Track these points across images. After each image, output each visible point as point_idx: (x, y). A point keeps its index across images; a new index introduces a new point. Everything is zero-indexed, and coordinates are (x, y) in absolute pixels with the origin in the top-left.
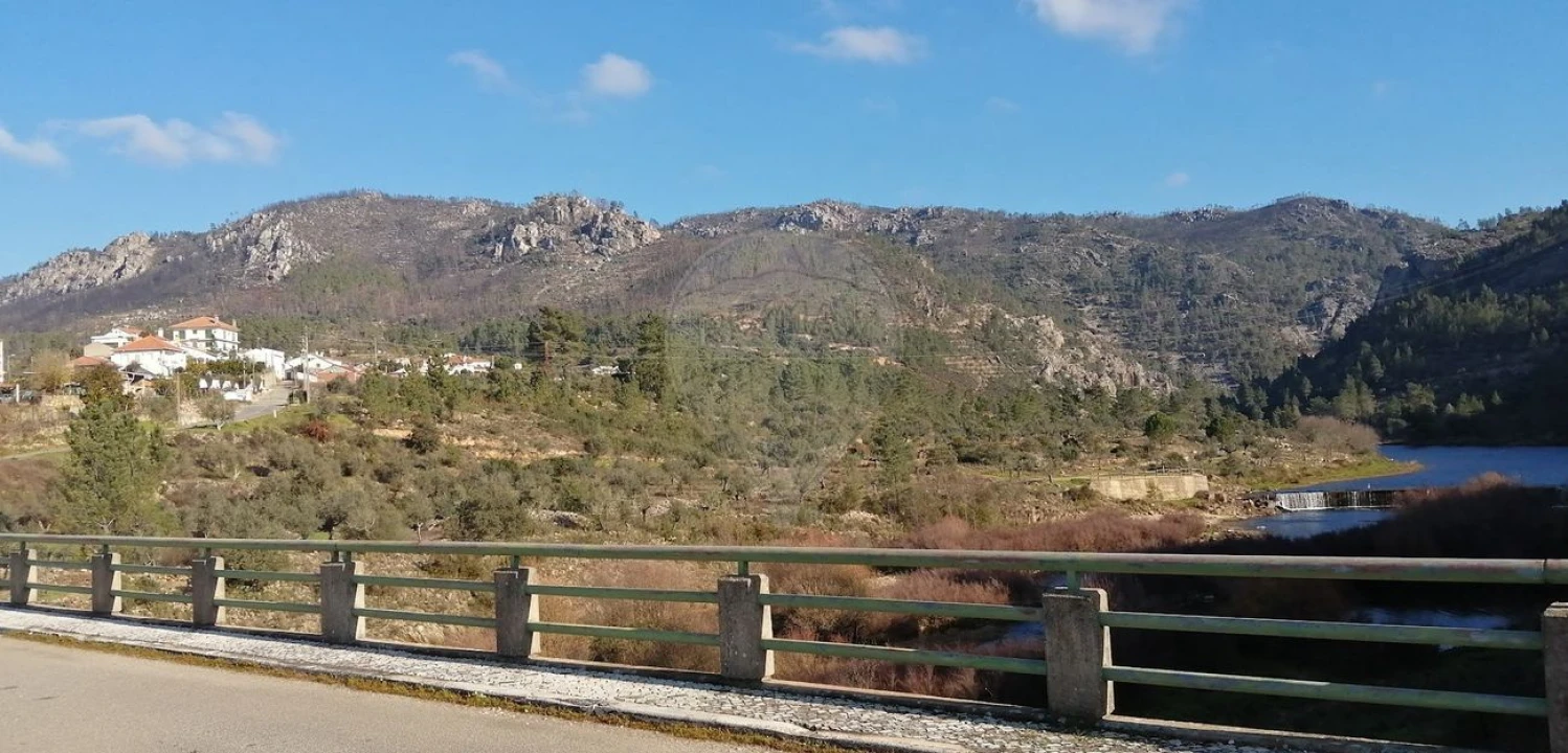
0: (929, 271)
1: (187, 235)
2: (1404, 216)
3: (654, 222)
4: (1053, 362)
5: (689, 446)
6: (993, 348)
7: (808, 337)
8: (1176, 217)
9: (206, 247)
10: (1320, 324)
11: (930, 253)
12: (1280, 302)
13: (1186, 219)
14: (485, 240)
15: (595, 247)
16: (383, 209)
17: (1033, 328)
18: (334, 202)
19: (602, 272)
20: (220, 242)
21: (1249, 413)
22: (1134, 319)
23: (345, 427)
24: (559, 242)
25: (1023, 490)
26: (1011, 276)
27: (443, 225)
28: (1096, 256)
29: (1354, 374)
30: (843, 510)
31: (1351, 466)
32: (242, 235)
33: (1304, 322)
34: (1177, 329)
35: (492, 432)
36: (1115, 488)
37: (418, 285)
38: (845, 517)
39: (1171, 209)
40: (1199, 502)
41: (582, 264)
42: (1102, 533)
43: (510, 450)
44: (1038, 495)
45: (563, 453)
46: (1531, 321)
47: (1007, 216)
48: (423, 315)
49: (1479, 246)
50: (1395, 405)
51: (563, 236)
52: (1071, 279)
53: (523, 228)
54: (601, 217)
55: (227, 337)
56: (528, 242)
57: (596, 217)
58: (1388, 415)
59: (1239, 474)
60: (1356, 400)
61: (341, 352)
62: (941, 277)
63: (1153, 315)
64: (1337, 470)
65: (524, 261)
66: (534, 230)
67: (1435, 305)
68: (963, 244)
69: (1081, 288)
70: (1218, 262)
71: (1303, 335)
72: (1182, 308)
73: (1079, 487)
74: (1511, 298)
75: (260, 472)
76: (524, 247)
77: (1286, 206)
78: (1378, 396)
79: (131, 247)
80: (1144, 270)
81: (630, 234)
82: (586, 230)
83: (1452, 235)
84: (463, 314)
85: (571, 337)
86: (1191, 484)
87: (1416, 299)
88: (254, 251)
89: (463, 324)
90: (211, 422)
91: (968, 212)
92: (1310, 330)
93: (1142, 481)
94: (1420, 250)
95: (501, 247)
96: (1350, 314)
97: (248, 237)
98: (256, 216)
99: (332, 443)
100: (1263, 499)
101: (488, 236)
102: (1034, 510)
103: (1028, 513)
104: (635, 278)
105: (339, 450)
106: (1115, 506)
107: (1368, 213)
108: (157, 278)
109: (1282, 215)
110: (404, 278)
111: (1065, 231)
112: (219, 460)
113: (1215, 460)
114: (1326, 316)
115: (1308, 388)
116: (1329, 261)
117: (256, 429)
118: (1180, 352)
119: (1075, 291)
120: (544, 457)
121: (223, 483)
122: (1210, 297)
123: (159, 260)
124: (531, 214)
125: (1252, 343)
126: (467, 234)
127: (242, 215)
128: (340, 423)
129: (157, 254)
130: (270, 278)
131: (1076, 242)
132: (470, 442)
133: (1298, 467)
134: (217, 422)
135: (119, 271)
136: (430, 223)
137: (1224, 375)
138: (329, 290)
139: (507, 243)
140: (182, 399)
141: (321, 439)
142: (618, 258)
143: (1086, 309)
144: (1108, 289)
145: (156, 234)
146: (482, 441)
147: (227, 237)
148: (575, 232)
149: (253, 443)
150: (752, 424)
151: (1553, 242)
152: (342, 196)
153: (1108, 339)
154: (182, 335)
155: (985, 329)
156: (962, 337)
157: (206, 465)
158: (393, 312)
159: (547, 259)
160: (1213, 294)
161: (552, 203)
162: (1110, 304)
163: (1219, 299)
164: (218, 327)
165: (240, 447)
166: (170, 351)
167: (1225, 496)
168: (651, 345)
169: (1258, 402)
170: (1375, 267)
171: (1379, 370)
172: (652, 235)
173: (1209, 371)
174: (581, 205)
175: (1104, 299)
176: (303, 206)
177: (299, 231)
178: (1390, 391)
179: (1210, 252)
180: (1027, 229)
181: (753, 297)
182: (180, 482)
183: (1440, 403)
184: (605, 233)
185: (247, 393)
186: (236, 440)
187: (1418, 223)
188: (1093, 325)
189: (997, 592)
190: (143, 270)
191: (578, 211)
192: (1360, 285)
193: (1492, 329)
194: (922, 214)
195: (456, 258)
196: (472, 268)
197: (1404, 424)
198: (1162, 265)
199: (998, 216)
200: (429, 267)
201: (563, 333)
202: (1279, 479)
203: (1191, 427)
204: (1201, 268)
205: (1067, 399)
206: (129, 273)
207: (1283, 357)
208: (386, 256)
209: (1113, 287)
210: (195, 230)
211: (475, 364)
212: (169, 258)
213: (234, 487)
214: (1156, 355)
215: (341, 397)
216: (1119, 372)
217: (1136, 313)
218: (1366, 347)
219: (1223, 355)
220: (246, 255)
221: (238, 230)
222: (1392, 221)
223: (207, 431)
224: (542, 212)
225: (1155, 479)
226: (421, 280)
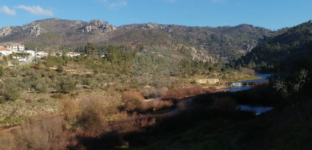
0: (170, 38)
1: (18, 27)
2: (264, 28)
3: (115, 26)
4: (194, 56)
5: (116, 72)
6: (183, 53)
7: (146, 50)
8: (219, 28)
9: (22, 29)
10: (247, 50)
11: (171, 34)
12: (239, 45)
13: (221, 28)
14: (80, 29)
15: (103, 31)
16: (59, 22)
17: (191, 49)
18: (49, 20)
19: (104, 36)
20: (25, 28)
21: (231, 67)
22: (210, 48)
23: (43, 67)
24: (95, 30)
25: (182, 81)
26: (187, 39)
27: (72, 26)
28: (204, 35)
29: (252, 59)
30: (144, 85)
31: (248, 77)
32: (29, 27)
33: (243, 49)
34: (219, 50)
35: (75, 68)
36: (201, 81)
37: (66, 38)
38: (145, 87)
39: (219, 26)
40: (217, 84)
41: (100, 34)
42: (195, 90)
43: (78, 72)
44: (185, 83)
45: (90, 73)
46: (286, 49)
47: (186, 27)
48: (67, 44)
49: (277, 35)
50: (259, 66)
51: (96, 29)
52: (198, 40)
53: (88, 27)
54: (104, 25)
55: (22, 48)
56: (89, 29)
57: (103, 25)
58: (258, 67)
59: (226, 79)
60: (252, 64)
61: (49, 51)
62: (173, 39)
63: (214, 47)
64: (245, 78)
65: (88, 34)
66: (90, 27)
67: (268, 46)
68: (178, 32)
69: (200, 41)
70: (227, 37)
71: (243, 52)
72: (220, 46)
73: (193, 81)
74: (283, 45)
75: (24, 76)
76: (88, 31)
77: (241, 26)
78: (256, 64)
79: (6, 29)
80: (213, 38)
81: (110, 28)
82: (101, 27)
83: (272, 32)
84: (75, 44)
85: (94, 49)
86: (216, 81)
87: (265, 45)
88: (32, 30)
89: (75, 46)
90: (14, 65)
91: (179, 25)
92: (245, 51)
93: (206, 80)
94: (266, 35)
95: (83, 30)
96: (252, 47)
97: (31, 27)
98: (32, 23)
99: (40, 70)
100: (230, 84)
101: (81, 28)
102: (184, 86)
103: (182, 86)
104: (111, 37)
105: (42, 72)
106: (200, 85)
107: (257, 28)
108: (12, 36)
109: (240, 28)
110: (64, 37)
111: (198, 30)
112: (15, 73)
113: (222, 76)
114: (248, 48)
115: (243, 62)
116: (249, 37)
117: (24, 67)
118: (219, 55)
119: (199, 42)
120: (86, 74)
121: (15, 78)
122: (226, 44)
123: (12, 32)
124: (90, 24)
125: (233, 53)
126: (77, 28)
127: (30, 23)
128: (42, 66)
129: (12, 30)
130: (35, 36)
131: (200, 32)
132: (70, 70)
133: (238, 78)
134: (15, 65)
135: (4, 34)
136: (69, 25)
137: (227, 59)
138: (47, 39)
139: (85, 30)
140: (9, 61)
141: (38, 69)
142: (108, 33)
143: (201, 46)
144: (206, 42)
145: (12, 26)
146: (73, 70)
147: (26, 27)
148: (99, 28)
149: (23, 70)
150: (131, 68)
151: (291, 34)
152: (50, 19)
153: (205, 52)
154: (12, 47)
155: (181, 49)
156: (176, 51)
157: (12, 74)
158: (61, 43)
159: (93, 33)
160: (226, 43)
161: (94, 22)
162: (206, 45)
163: (227, 44)
164: (20, 46)
165: (20, 71)
166: (8, 50)
167: (222, 83)
168: (110, 51)
169: (233, 65)
170: (258, 38)
171: (257, 59)
172: (114, 29)
173: (225, 59)
174: (100, 22)
175: (205, 44)
176: (42, 21)
177: (41, 26)
178: (258, 63)
179: (226, 35)
180: (190, 29)
181: (135, 42)
182: (6, 78)
183: (268, 65)
184: (105, 28)
185: (25, 60)
186: (19, 69)
187: (266, 30)
188: (202, 49)
189: (171, 102)
190: (9, 34)
191: (99, 23)
192: (255, 42)
193: (279, 51)
194: (170, 26)
195: (74, 33)
196: (78, 35)
197: (261, 69)
198: (216, 37)
199: (185, 27)
200: (69, 34)
201: (92, 48)
202: (234, 80)
203: (218, 69)
204: (224, 38)
205: (195, 64)
206: (6, 34)
207: (239, 56)
208: (60, 32)
209: (207, 41)
210: (20, 26)
211: (77, 54)
212: (14, 31)
213: (18, 79)
214: (215, 55)
215: (44, 61)
216: (207, 58)
217: (211, 47)
218: (255, 54)
219: (228, 55)
220: (30, 31)
221: (29, 26)
222: (261, 29)
223: (13, 67)
224: (92, 23)
225: (209, 80)
226: (67, 37)
